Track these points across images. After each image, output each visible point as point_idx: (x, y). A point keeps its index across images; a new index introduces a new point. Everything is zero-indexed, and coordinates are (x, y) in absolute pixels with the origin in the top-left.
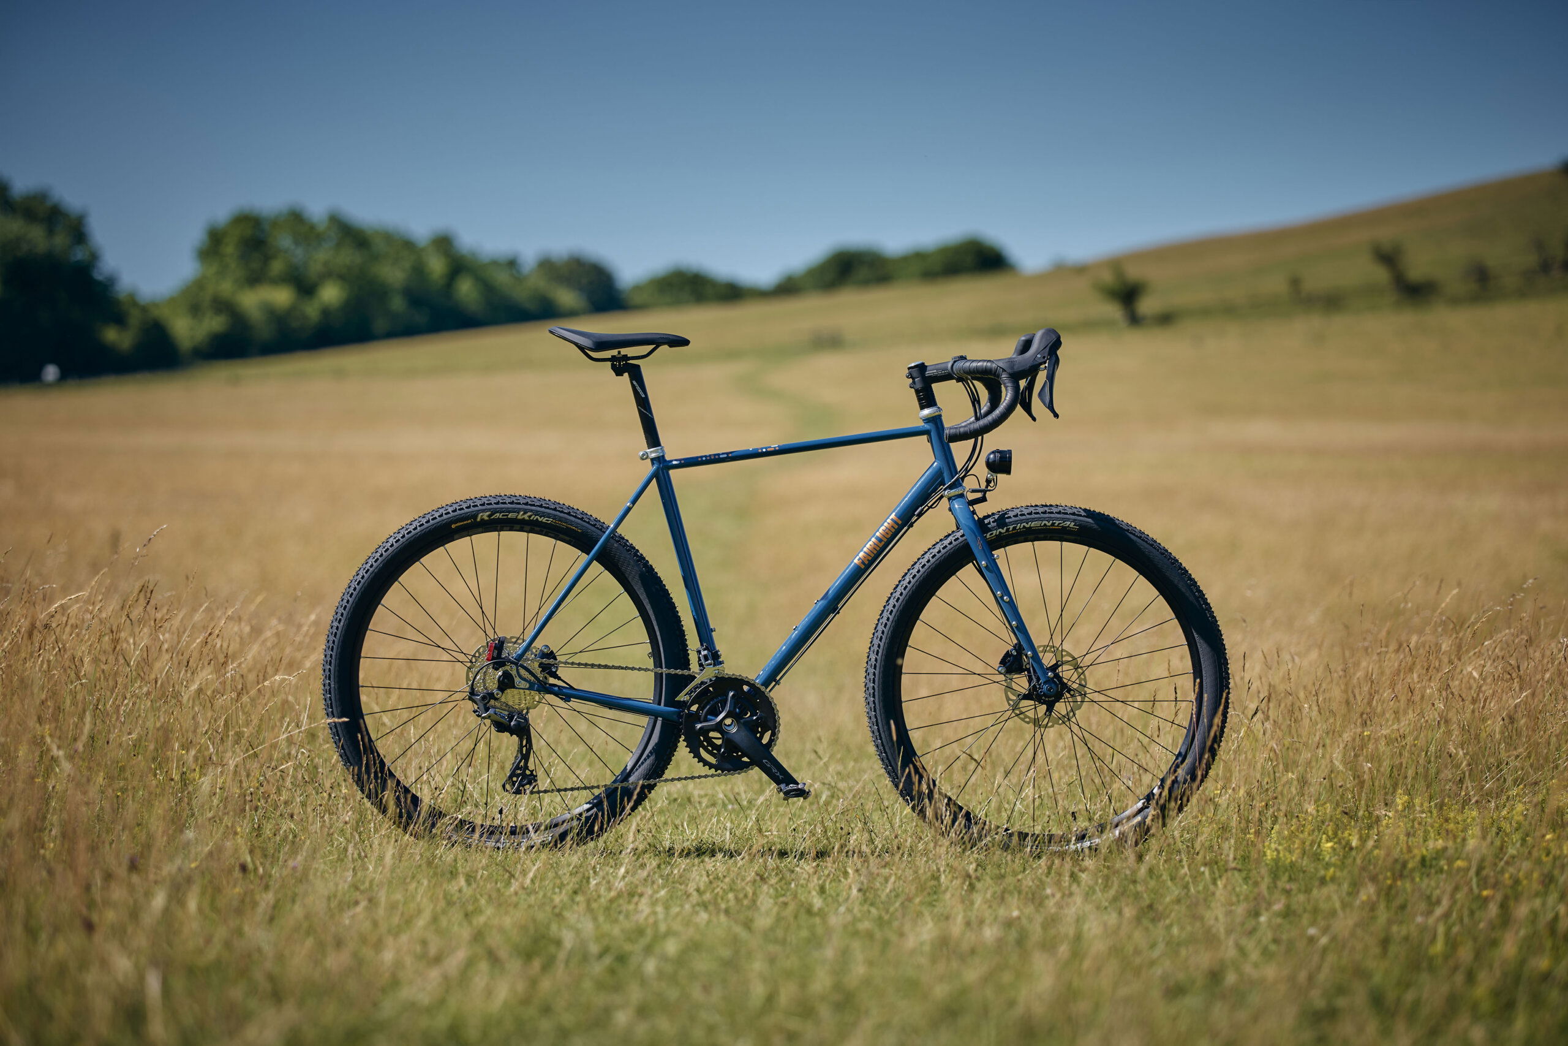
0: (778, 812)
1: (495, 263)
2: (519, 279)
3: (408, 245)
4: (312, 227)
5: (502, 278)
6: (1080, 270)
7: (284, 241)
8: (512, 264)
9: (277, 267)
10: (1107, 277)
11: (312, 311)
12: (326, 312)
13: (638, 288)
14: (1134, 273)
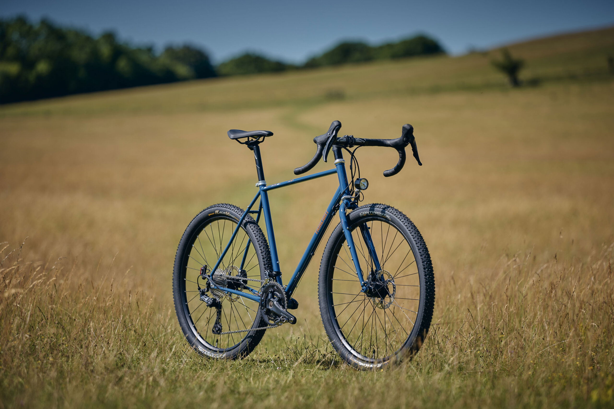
0: (305, 371)
1: (140, 50)
2: (154, 59)
3: (88, 39)
4: (31, 27)
5: (144, 58)
6: (484, 54)
7: (15, 36)
8: (150, 50)
9: (11, 51)
10: (500, 58)
11: (32, 77)
12: (40, 78)
13: (224, 65)
14: (516, 55)
